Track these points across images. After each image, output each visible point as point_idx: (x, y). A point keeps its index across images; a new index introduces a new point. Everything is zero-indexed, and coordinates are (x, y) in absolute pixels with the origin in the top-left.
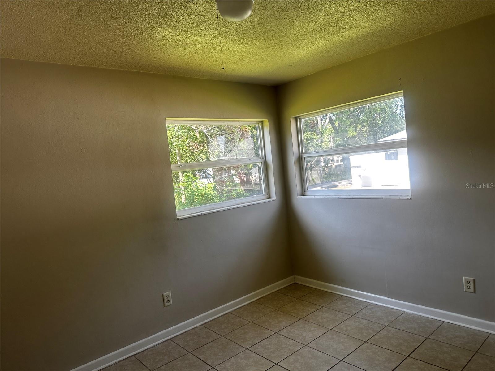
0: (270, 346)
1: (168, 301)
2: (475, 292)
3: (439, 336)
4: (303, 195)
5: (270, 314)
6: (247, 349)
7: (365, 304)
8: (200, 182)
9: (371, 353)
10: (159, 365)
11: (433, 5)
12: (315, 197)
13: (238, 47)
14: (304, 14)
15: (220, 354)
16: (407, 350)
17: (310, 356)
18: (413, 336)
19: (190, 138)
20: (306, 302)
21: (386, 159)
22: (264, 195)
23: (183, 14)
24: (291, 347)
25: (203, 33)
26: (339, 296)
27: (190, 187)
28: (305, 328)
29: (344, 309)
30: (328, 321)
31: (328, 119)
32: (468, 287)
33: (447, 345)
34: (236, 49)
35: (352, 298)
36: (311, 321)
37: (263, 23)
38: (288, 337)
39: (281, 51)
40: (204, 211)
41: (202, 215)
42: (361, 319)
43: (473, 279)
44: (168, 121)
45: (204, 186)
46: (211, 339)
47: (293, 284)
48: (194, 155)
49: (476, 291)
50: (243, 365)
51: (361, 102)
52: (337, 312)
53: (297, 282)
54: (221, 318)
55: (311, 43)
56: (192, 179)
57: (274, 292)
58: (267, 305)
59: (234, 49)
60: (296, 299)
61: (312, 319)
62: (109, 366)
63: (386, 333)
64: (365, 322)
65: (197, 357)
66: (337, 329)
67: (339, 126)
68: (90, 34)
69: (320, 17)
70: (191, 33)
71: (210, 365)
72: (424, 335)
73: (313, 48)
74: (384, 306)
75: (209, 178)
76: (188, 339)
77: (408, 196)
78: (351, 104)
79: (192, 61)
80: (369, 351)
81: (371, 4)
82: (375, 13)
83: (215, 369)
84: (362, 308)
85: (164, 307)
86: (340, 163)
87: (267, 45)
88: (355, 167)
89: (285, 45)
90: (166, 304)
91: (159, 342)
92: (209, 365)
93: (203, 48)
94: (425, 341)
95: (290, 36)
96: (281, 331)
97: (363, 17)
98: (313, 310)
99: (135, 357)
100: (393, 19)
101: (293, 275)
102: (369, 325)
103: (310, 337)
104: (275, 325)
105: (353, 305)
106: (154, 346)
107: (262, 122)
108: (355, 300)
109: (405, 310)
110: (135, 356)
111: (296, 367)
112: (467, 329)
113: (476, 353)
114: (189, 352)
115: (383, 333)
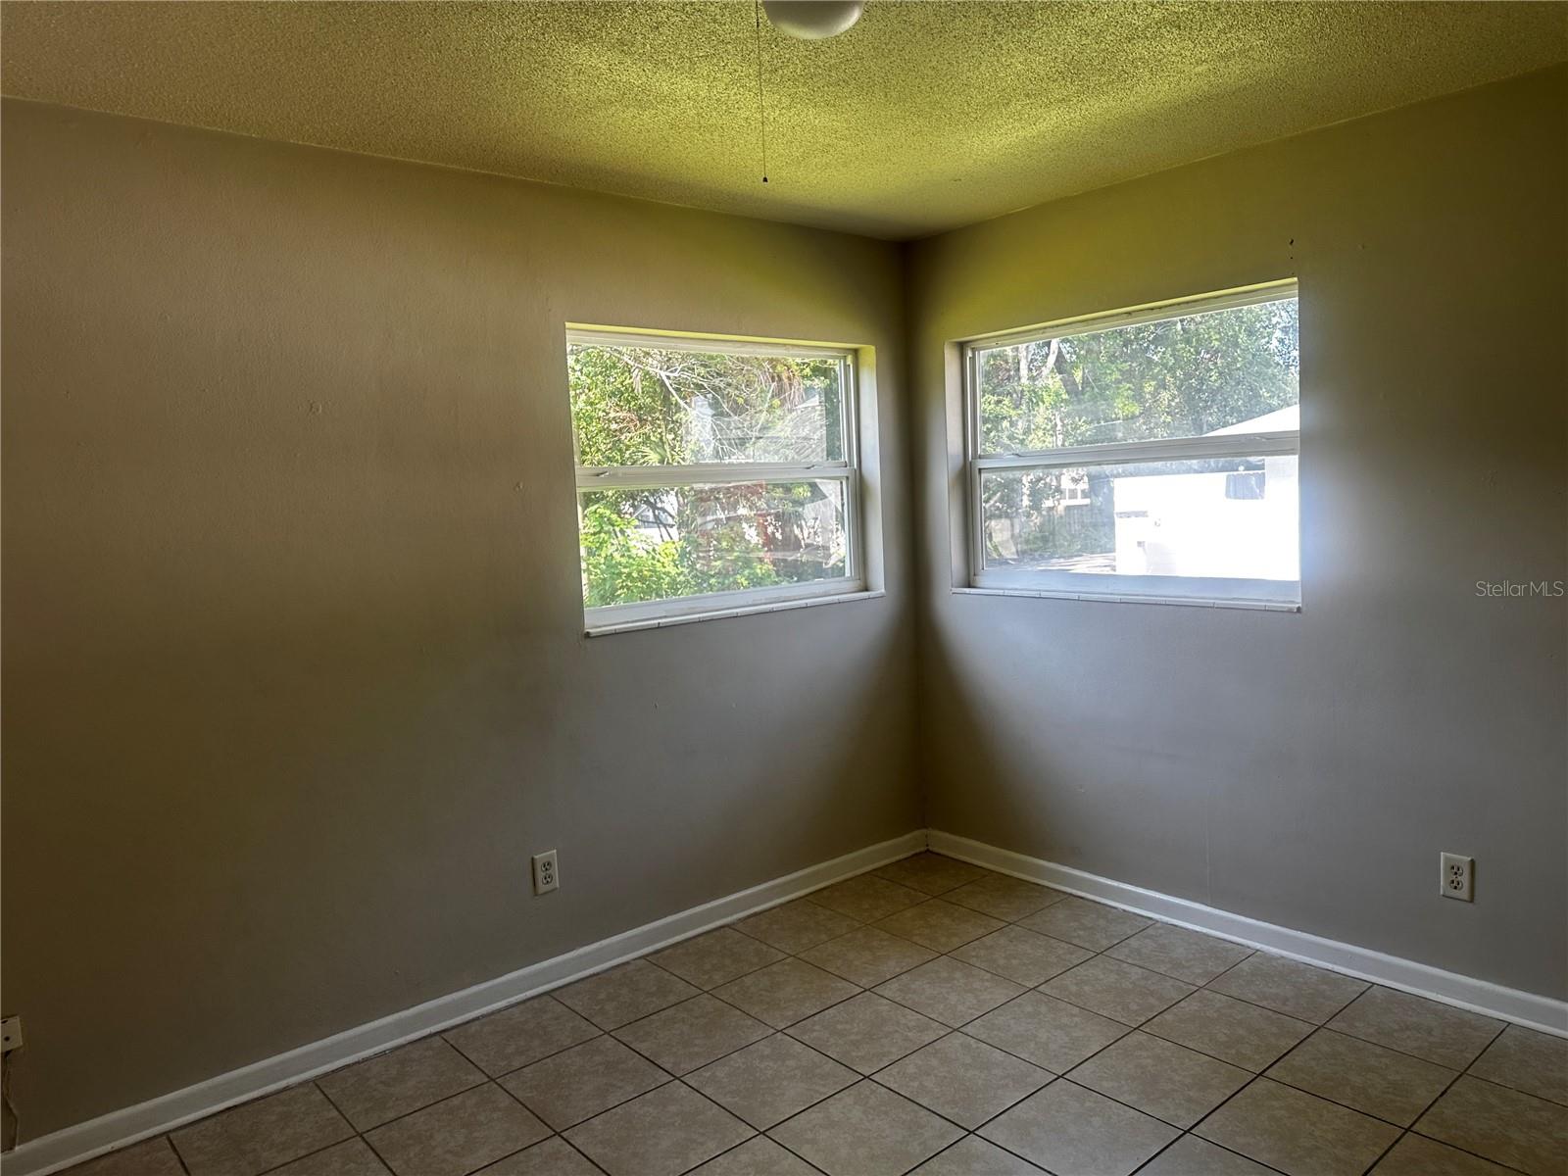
0: (848, 1027)
1: (549, 878)
2: (1472, 900)
3: (1357, 1024)
4: (969, 586)
5: (849, 935)
6: (778, 1031)
7: (1140, 922)
8: (637, 536)
9: (1149, 1061)
10: (516, 1064)
11: (1408, 19)
12: (1007, 593)
13: (803, 115)
14: (1014, 27)
15: (697, 1042)
16: (1257, 1057)
17: (968, 1060)
18: (1278, 1019)
19: (613, 394)
20: (961, 908)
21: (1228, 495)
22: (848, 580)
23: (650, 8)
24: (910, 1031)
25: (704, 68)
26: (1060, 894)
27: (604, 548)
28: (956, 982)
29: (1076, 934)
30: (1024, 964)
31: (1052, 359)
32: (1453, 882)
33: (1379, 1051)
34: (796, 120)
35: (1099, 903)
36: (973, 961)
37: (889, 47)
38: (903, 1003)
39: (932, 134)
40: (666, 617)
41: (659, 627)
42: (1125, 965)
43: (1469, 859)
44: (572, 332)
45: (650, 549)
46: (672, 999)
47: (921, 853)
48: (620, 450)
49: (1476, 898)
50: (769, 1076)
51: (1166, 306)
52: (1053, 941)
53: (936, 849)
54: (701, 939)
55: (1026, 116)
56: (613, 525)
57: (863, 875)
58: (840, 910)
59: (790, 121)
60: (929, 897)
61: (977, 956)
62: (365, 1060)
63: (1196, 1008)
64: (1136, 973)
65: (630, 1048)
66: (1052, 988)
67: (1085, 381)
68: (363, 52)
69: (1062, 37)
70: (667, 65)
71: (667, 1071)
72: (1310, 1018)
73: (1031, 131)
74: (1197, 932)
75: (665, 526)
76: (602, 996)
77: (1293, 602)
78: (1134, 311)
79: (657, 150)
80: (1145, 1054)
81: (1219, 8)
82: (1229, 35)
83: (682, 1081)
84: (1130, 933)
85: (536, 895)
86: (1080, 501)
87: (891, 116)
88: (1128, 515)
89: (948, 116)
90: (542, 888)
91: (513, 1000)
92: (664, 1070)
93: (698, 114)
94: (1312, 1034)
95: (964, 91)
96: (882, 987)
97: (1191, 46)
98: (981, 931)
99: (443, 1038)
100: (1283, 55)
101: (926, 827)
102: (1150, 982)
103: (970, 1008)
104: (866, 968)
105: (1102, 922)
106: (499, 1011)
107: (856, 352)
108: (1108, 909)
109: (1259, 946)
110: (444, 1035)
111: (926, 1087)
112: (1441, 1007)
113: (1460, 1076)
114: (605, 1033)
115: (1190, 1006)
